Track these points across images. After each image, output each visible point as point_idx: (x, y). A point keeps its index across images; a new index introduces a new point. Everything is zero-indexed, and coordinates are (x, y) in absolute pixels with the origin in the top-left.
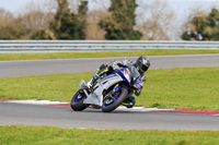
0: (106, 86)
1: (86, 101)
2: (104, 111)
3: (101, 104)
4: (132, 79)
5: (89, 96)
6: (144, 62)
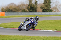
0: (27, 24)
1: (22, 28)
2: (26, 31)
3: (25, 29)
4: (34, 22)
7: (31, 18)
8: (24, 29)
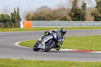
5: (40, 45)
6: (64, 30)
7: (53, 31)
8: (43, 49)
